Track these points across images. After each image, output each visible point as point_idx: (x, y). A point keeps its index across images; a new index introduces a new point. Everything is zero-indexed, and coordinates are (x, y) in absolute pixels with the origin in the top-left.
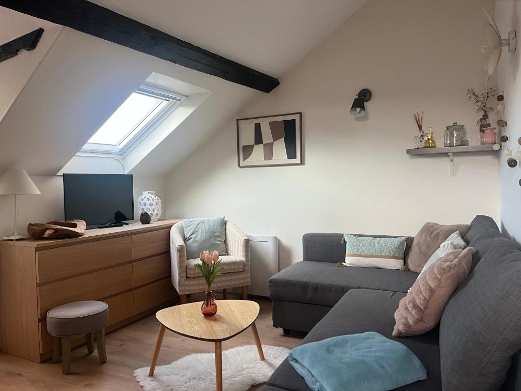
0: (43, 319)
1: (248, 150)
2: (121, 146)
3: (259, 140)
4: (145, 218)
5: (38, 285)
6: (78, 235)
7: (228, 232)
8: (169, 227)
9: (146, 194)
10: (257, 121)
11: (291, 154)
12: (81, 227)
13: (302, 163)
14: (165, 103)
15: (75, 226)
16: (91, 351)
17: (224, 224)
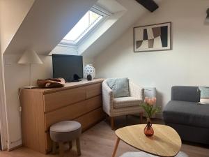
0: (48, 131)
1: (139, 43)
2: (77, 41)
3: (145, 37)
4: (89, 78)
5: (45, 113)
6: (62, 86)
7: (130, 85)
8: (102, 82)
9: (88, 66)
10: (145, 28)
11: (164, 44)
12: (63, 82)
13: (171, 49)
14: (101, 17)
15: (60, 81)
16: (71, 147)
17: (128, 81)
